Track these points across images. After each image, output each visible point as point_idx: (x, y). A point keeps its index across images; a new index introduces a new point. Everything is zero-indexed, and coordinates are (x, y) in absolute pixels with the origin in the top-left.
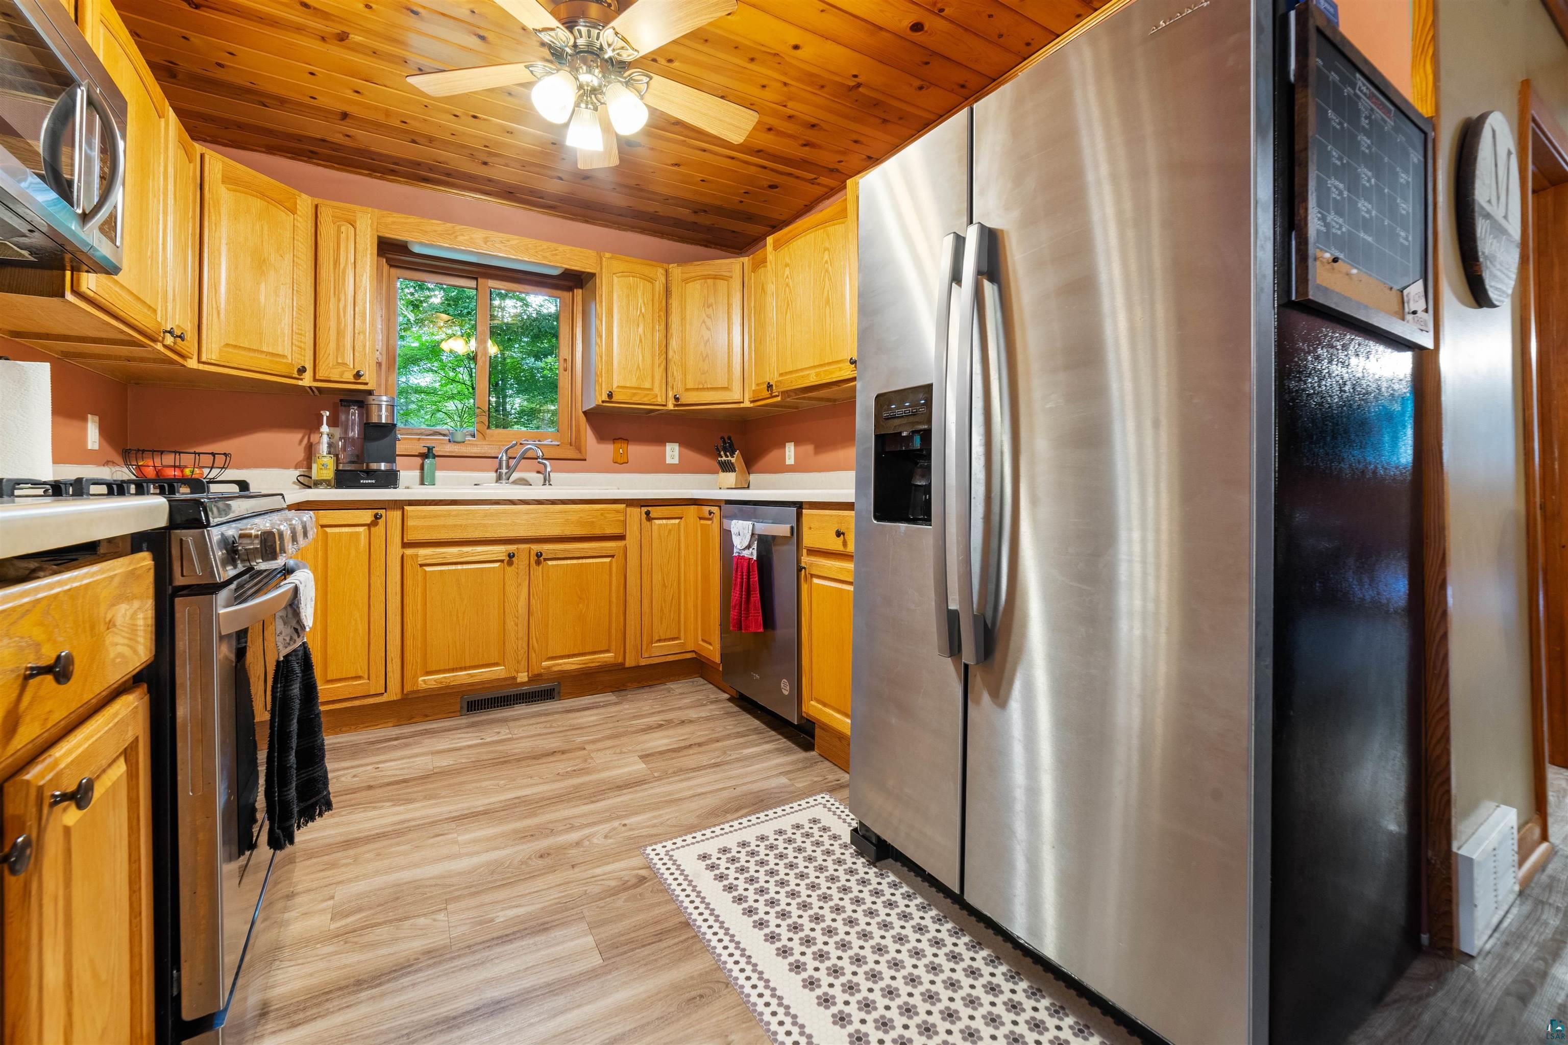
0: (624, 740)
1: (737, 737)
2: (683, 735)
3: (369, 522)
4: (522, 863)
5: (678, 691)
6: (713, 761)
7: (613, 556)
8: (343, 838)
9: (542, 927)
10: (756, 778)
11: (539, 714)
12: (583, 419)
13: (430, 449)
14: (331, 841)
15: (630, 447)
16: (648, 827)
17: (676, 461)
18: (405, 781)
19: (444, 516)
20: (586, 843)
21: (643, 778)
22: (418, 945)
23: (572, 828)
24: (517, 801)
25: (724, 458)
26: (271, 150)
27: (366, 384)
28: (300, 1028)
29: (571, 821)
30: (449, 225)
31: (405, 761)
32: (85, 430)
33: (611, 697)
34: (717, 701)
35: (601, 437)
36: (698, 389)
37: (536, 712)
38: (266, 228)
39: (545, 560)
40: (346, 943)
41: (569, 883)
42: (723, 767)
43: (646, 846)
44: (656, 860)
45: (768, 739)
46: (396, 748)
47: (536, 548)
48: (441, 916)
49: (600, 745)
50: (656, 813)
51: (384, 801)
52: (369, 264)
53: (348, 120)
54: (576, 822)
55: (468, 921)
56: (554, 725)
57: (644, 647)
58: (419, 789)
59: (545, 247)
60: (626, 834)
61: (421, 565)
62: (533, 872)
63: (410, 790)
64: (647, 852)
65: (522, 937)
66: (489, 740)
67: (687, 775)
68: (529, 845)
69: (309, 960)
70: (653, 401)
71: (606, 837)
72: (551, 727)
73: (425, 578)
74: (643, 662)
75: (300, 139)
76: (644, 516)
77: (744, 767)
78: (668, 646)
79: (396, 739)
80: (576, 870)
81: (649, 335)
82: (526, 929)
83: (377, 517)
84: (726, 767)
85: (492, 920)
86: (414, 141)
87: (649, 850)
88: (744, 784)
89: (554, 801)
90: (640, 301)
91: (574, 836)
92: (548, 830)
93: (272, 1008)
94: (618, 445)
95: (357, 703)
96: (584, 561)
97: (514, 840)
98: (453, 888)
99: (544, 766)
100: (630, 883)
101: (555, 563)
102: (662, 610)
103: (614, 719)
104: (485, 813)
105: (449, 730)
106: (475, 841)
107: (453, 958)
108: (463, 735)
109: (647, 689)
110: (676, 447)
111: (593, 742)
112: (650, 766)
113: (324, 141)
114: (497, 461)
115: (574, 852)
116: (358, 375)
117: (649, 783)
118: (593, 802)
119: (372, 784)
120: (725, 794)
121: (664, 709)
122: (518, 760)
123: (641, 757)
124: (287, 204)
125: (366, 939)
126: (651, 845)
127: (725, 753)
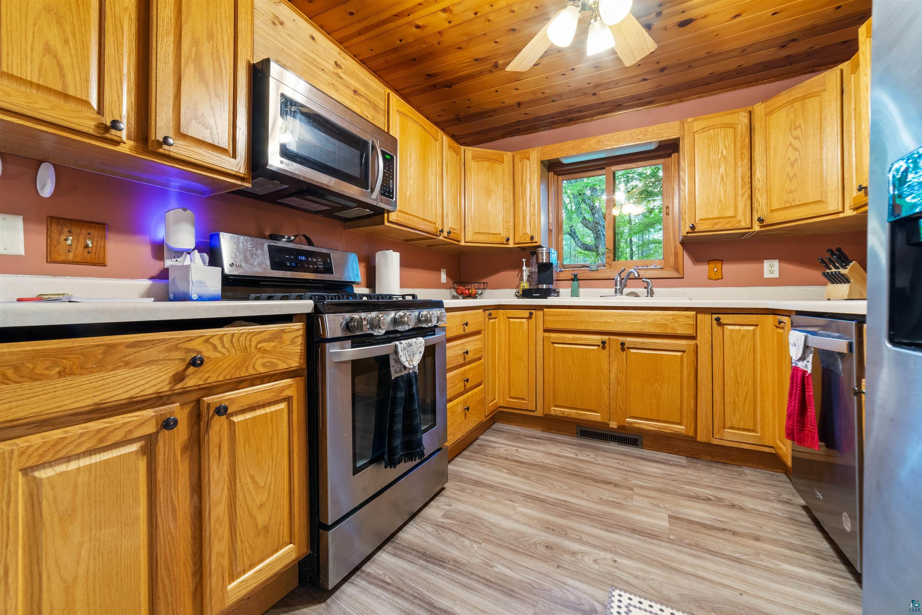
0: (668, 497)
1: (784, 547)
2: (724, 516)
3: (527, 317)
4: (535, 544)
5: (750, 477)
6: (737, 555)
7: (684, 352)
8: (476, 479)
9: (509, 592)
10: (777, 599)
11: (621, 453)
12: (680, 248)
13: (575, 276)
14: (472, 477)
15: (724, 266)
16: (631, 574)
17: (776, 275)
18: (522, 463)
19: (565, 315)
20: (579, 557)
21: (658, 534)
22: (455, 553)
23: (580, 541)
24: (563, 503)
25: (834, 270)
26: (504, 136)
27: (536, 242)
28: (394, 558)
29: (583, 536)
30: (576, 141)
31: (531, 452)
32: (440, 275)
33: (683, 460)
34: (788, 503)
35: (697, 259)
36: (784, 208)
37: (621, 451)
38: (490, 174)
39: (628, 348)
40: (437, 531)
41: (548, 576)
42: (745, 567)
43: (616, 588)
44: (615, 604)
45: (828, 570)
46: (533, 442)
47: (621, 339)
48: (475, 546)
49: (645, 492)
50: (646, 567)
51: (504, 468)
52: (536, 177)
53: (521, 106)
54: (585, 538)
55: (483, 558)
56: (626, 464)
57: (716, 429)
58: (525, 470)
59: (638, 132)
60: (610, 569)
61: (553, 343)
62: (535, 553)
63: (520, 469)
64: (614, 593)
65: (496, 590)
66: (580, 457)
67: (700, 554)
68: (547, 535)
69: (421, 529)
70: (737, 226)
71: (595, 561)
72: (623, 465)
73: (554, 351)
74: (715, 442)
75: (510, 125)
76: (715, 322)
77: (771, 580)
78: (742, 435)
79: (537, 438)
80: (558, 571)
81: (731, 172)
82: (502, 586)
83: (531, 314)
84: (748, 569)
85: (492, 567)
86: (554, 101)
87: (616, 593)
88: (756, 597)
89: (584, 515)
90: (721, 146)
91: (576, 547)
92: (563, 532)
93: (397, 541)
94: (712, 265)
95: (523, 412)
96: (659, 352)
97: (542, 527)
98: (493, 534)
99: (597, 488)
100: (583, 607)
101: (635, 351)
102: (734, 403)
103: (672, 478)
104: (542, 501)
105: (564, 443)
106: (523, 514)
107: (461, 574)
108: (569, 449)
109: (719, 465)
110: (776, 263)
111: (642, 487)
112: (673, 527)
113: (519, 121)
114: (614, 281)
115: (567, 557)
116: (532, 238)
117: (661, 540)
118: (607, 531)
119: (509, 457)
120: (727, 594)
121: (723, 487)
122: (585, 478)
123: (670, 517)
124: (499, 160)
125: (443, 534)
126: (621, 590)
127: (758, 554)
